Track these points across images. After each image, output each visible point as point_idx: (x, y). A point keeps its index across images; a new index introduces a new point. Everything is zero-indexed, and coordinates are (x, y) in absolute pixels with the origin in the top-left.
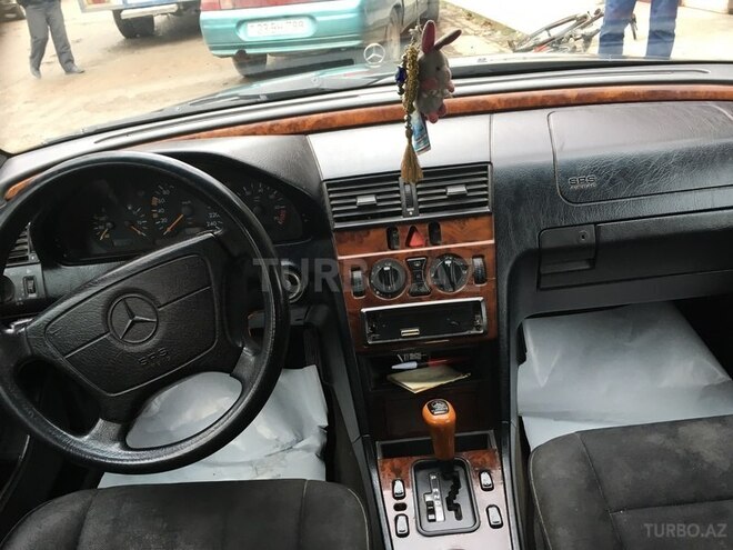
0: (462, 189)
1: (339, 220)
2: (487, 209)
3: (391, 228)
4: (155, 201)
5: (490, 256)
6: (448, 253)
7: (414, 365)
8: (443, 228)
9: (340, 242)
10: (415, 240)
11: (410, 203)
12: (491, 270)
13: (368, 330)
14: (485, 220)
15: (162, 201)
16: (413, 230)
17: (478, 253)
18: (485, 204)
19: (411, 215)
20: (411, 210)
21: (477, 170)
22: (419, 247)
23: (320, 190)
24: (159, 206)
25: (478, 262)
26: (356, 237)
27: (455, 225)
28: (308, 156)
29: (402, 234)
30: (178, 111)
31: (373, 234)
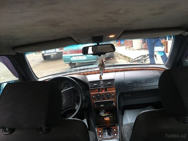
0: (110, 83)
1: (91, 88)
2: (114, 86)
3: (99, 89)
4: (62, 85)
5: (115, 93)
6: (108, 93)
7: (103, 113)
8: (107, 89)
9: (91, 91)
10: (103, 91)
11: (102, 85)
12: (115, 96)
13: (95, 105)
14: (114, 88)
15: (63, 85)
16: (103, 89)
17: (113, 93)
18: (114, 85)
19: (102, 87)
20: (102, 86)
21: (113, 80)
22: (103, 92)
23: (88, 83)
24: (63, 86)
25: (113, 94)
26: (94, 90)
27: (109, 89)
28: (86, 78)
29: (101, 90)
30: (65, 72)
31: (96, 90)
